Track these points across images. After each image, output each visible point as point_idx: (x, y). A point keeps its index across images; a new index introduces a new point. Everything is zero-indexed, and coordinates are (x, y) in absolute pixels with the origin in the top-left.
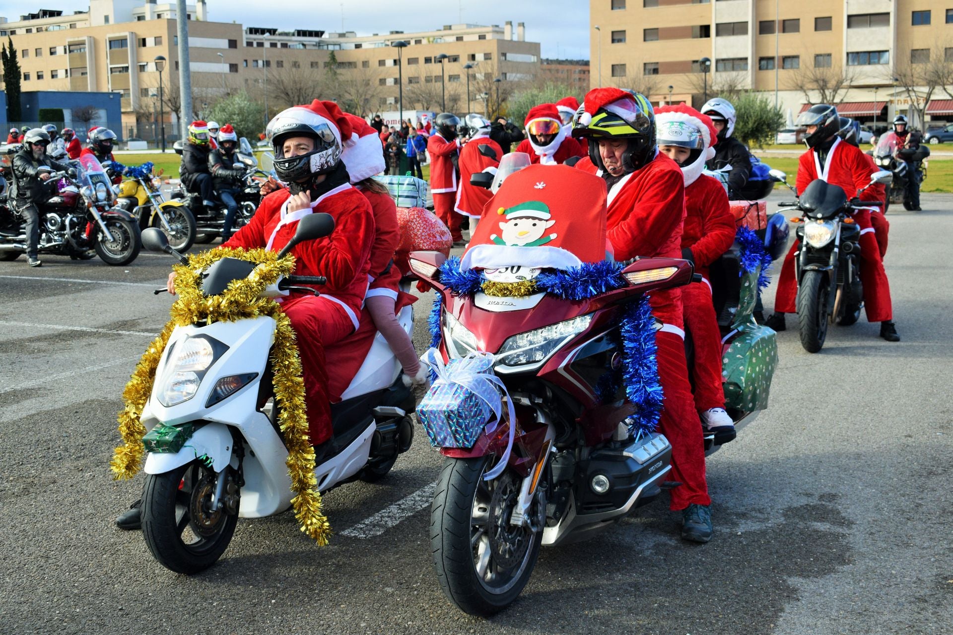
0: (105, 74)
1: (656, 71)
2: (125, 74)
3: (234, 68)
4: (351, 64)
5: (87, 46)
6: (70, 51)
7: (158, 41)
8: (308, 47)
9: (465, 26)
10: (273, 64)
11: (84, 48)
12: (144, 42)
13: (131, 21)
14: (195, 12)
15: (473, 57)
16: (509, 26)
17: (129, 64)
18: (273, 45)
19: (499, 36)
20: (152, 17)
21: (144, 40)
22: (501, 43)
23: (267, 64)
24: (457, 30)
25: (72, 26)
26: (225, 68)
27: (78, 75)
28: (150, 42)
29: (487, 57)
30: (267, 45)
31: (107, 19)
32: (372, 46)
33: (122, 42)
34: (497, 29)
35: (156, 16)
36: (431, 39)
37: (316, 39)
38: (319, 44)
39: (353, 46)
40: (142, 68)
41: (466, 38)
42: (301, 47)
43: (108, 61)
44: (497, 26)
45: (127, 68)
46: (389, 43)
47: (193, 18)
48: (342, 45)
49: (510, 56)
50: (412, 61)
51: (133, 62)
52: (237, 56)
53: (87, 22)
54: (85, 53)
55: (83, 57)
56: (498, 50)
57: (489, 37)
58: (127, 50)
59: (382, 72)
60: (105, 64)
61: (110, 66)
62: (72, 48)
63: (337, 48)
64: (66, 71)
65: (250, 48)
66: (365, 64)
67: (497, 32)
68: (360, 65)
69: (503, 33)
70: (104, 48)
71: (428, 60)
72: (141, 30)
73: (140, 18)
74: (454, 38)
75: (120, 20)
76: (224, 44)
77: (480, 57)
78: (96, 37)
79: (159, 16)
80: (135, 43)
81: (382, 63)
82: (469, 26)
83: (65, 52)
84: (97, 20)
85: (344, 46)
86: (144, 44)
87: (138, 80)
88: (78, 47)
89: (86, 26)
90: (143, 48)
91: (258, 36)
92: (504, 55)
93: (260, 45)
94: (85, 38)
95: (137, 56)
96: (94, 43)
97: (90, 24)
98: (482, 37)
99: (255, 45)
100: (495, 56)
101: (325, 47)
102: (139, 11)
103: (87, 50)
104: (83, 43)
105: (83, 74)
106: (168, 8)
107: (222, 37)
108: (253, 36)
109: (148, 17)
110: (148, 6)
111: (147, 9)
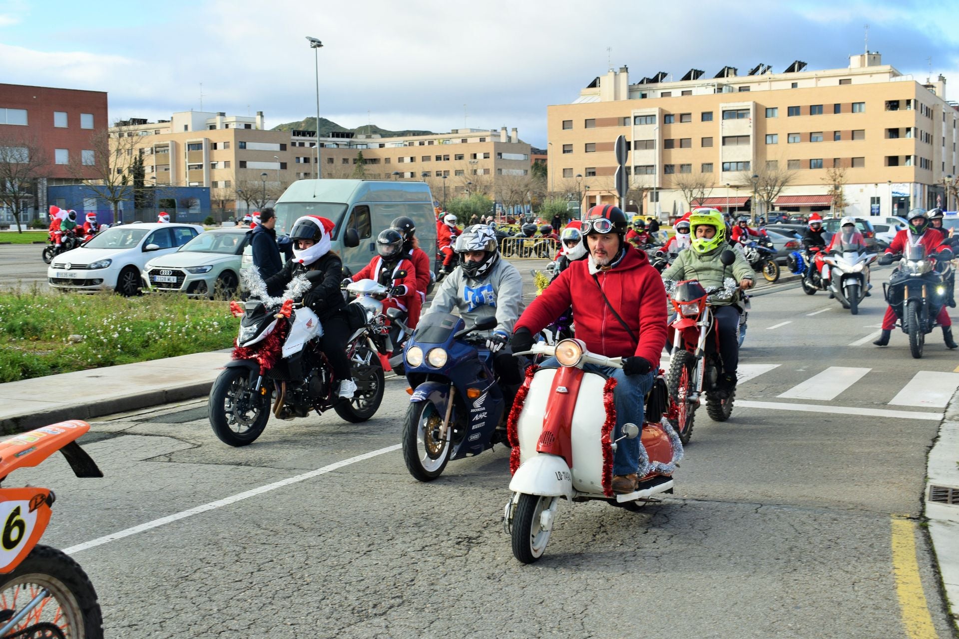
0: (184, 170)
1: (594, 174)
2: (199, 170)
3: (284, 166)
4: (374, 161)
5: (170, 148)
6: (157, 152)
7: (226, 145)
8: (340, 147)
9: (469, 131)
10: (312, 161)
11: (168, 150)
12: (215, 146)
13: (205, 129)
14: (255, 123)
15: (475, 156)
16: (504, 131)
17: (204, 163)
18: (312, 145)
19: (496, 139)
20: (221, 127)
21: (215, 144)
22: (497, 144)
23: (306, 160)
24: (462, 134)
25: (157, 132)
26: (276, 166)
27: (162, 170)
28: (220, 146)
29: (486, 156)
30: (307, 145)
31: (186, 127)
32: (393, 146)
33: (198, 146)
34: (495, 133)
35: (224, 126)
36: (441, 141)
37: (348, 140)
38: (349, 144)
39: (378, 146)
40: (213, 166)
41: (470, 140)
42: (335, 146)
43: (187, 160)
44: (495, 131)
45: (201, 166)
46: (407, 143)
47: (253, 128)
48: (369, 144)
49: (505, 156)
50: (426, 158)
51: (206, 161)
52: (287, 156)
53: (170, 129)
54: (168, 154)
55: (167, 156)
56: (495, 151)
57: (488, 139)
58: (201, 153)
59: (400, 167)
60: (184, 162)
61: (188, 164)
62: (158, 149)
63: (365, 147)
64: (153, 167)
65: (294, 148)
66: (387, 160)
67: (495, 136)
68: (383, 161)
69: (499, 136)
70: (183, 150)
71: (438, 158)
72: (213, 136)
73: (212, 127)
74: (460, 140)
75: (195, 129)
76: (276, 147)
77: (480, 156)
78: (178, 142)
79: (227, 126)
80: (209, 146)
81: (401, 160)
82: (472, 130)
83: (152, 153)
84: (178, 128)
85: (370, 146)
86: (215, 148)
87: (210, 175)
88: (163, 149)
89: (168, 132)
90: (215, 151)
91: (301, 138)
92: (500, 154)
93: (302, 144)
94: (169, 142)
95: (209, 157)
96: (176, 146)
97: (172, 131)
98: (482, 140)
99: (297, 145)
100: (492, 155)
101: (355, 146)
102: (211, 122)
103: (170, 151)
104: (167, 146)
105: (166, 170)
106: (234, 119)
107: (275, 142)
108: (296, 138)
109: (218, 127)
110: (218, 118)
111: (218, 120)
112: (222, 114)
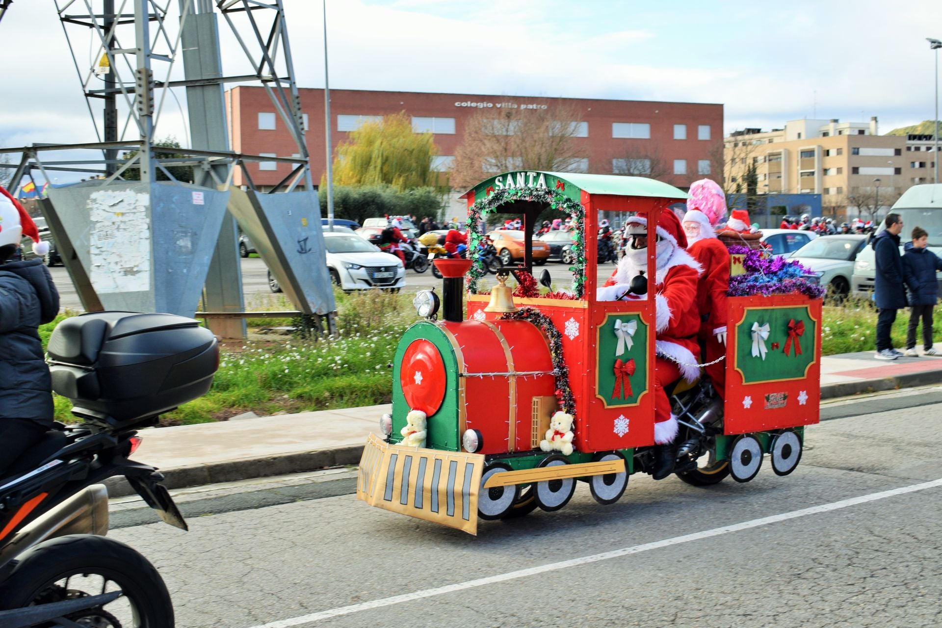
0: (796, 178)
2: (811, 177)
3: (898, 171)
5: (783, 156)
6: (770, 160)
7: (839, 152)
10: (928, 165)
11: (781, 158)
12: (827, 153)
13: (817, 137)
14: (869, 128)
17: (816, 169)
18: (929, 149)
20: (835, 133)
21: (828, 151)
23: (922, 165)
25: (771, 141)
26: (890, 171)
27: (774, 178)
28: (833, 152)
30: (923, 149)
31: (799, 135)
33: (809, 153)
35: (838, 133)
40: (825, 171)
43: (799, 167)
45: (813, 173)
47: (867, 133)
51: (818, 168)
52: (901, 162)
53: (783, 138)
54: (781, 162)
55: (779, 164)
58: (813, 161)
60: (797, 169)
61: (800, 171)
62: (771, 157)
64: (765, 175)
65: (909, 152)
70: (796, 158)
72: (826, 143)
73: (825, 134)
76: (891, 152)
78: (791, 149)
79: (840, 133)
80: (821, 153)
83: (765, 161)
84: (791, 136)
86: (828, 155)
87: (822, 182)
88: (776, 157)
89: (781, 141)
90: (827, 158)
91: (916, 142)
93: (918, 149)
94: (781, 150)
95: (822, 164)
96: (789, 154)
97: (786, 139)
99: (913, 149)
102: (824, 129)
103: (783, 159)
104: (779, 154)
105: (778, 177)
106: (847, 126)
107: (890, 147)
108: (912, 142)
109: (831, 134)
110: (832, 125)
111: (831, 128)
112: (836, 121)
